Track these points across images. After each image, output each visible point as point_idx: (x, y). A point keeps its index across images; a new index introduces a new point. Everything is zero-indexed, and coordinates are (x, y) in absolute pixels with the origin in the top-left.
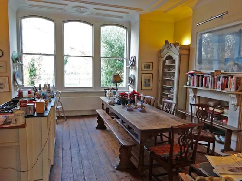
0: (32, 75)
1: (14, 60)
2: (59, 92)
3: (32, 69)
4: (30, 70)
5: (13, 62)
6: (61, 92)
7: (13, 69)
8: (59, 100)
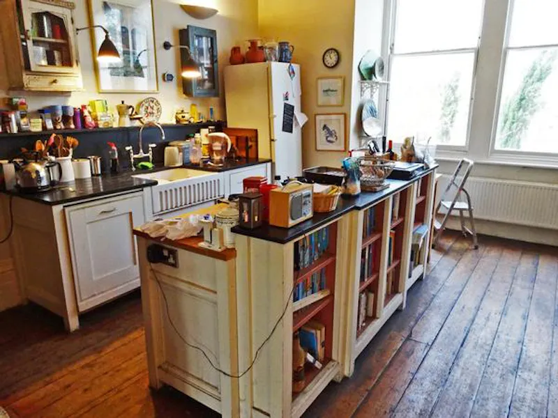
0: (447, 113)
1: (363, 72)
2: (468, 163)
3: (450, 98)
4: (446, 100)
5: (363, 78)
6: (471, 163)
7: (361, 95)
8: (463, 184)
